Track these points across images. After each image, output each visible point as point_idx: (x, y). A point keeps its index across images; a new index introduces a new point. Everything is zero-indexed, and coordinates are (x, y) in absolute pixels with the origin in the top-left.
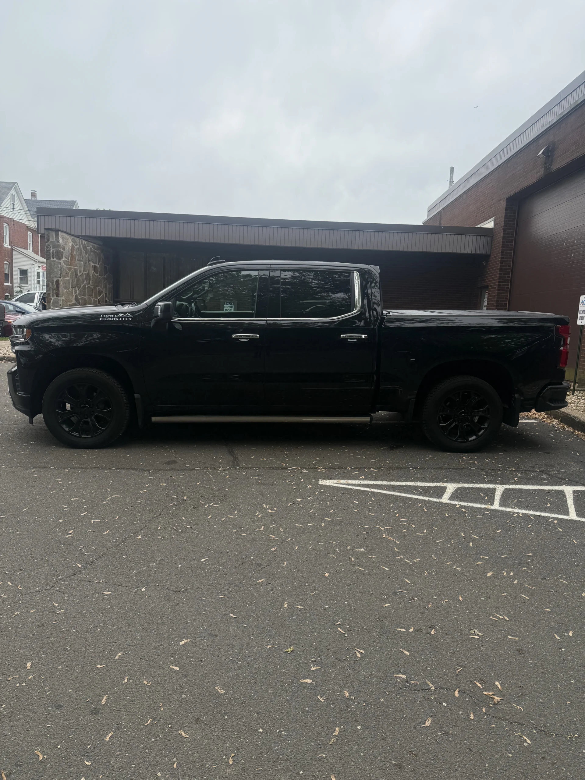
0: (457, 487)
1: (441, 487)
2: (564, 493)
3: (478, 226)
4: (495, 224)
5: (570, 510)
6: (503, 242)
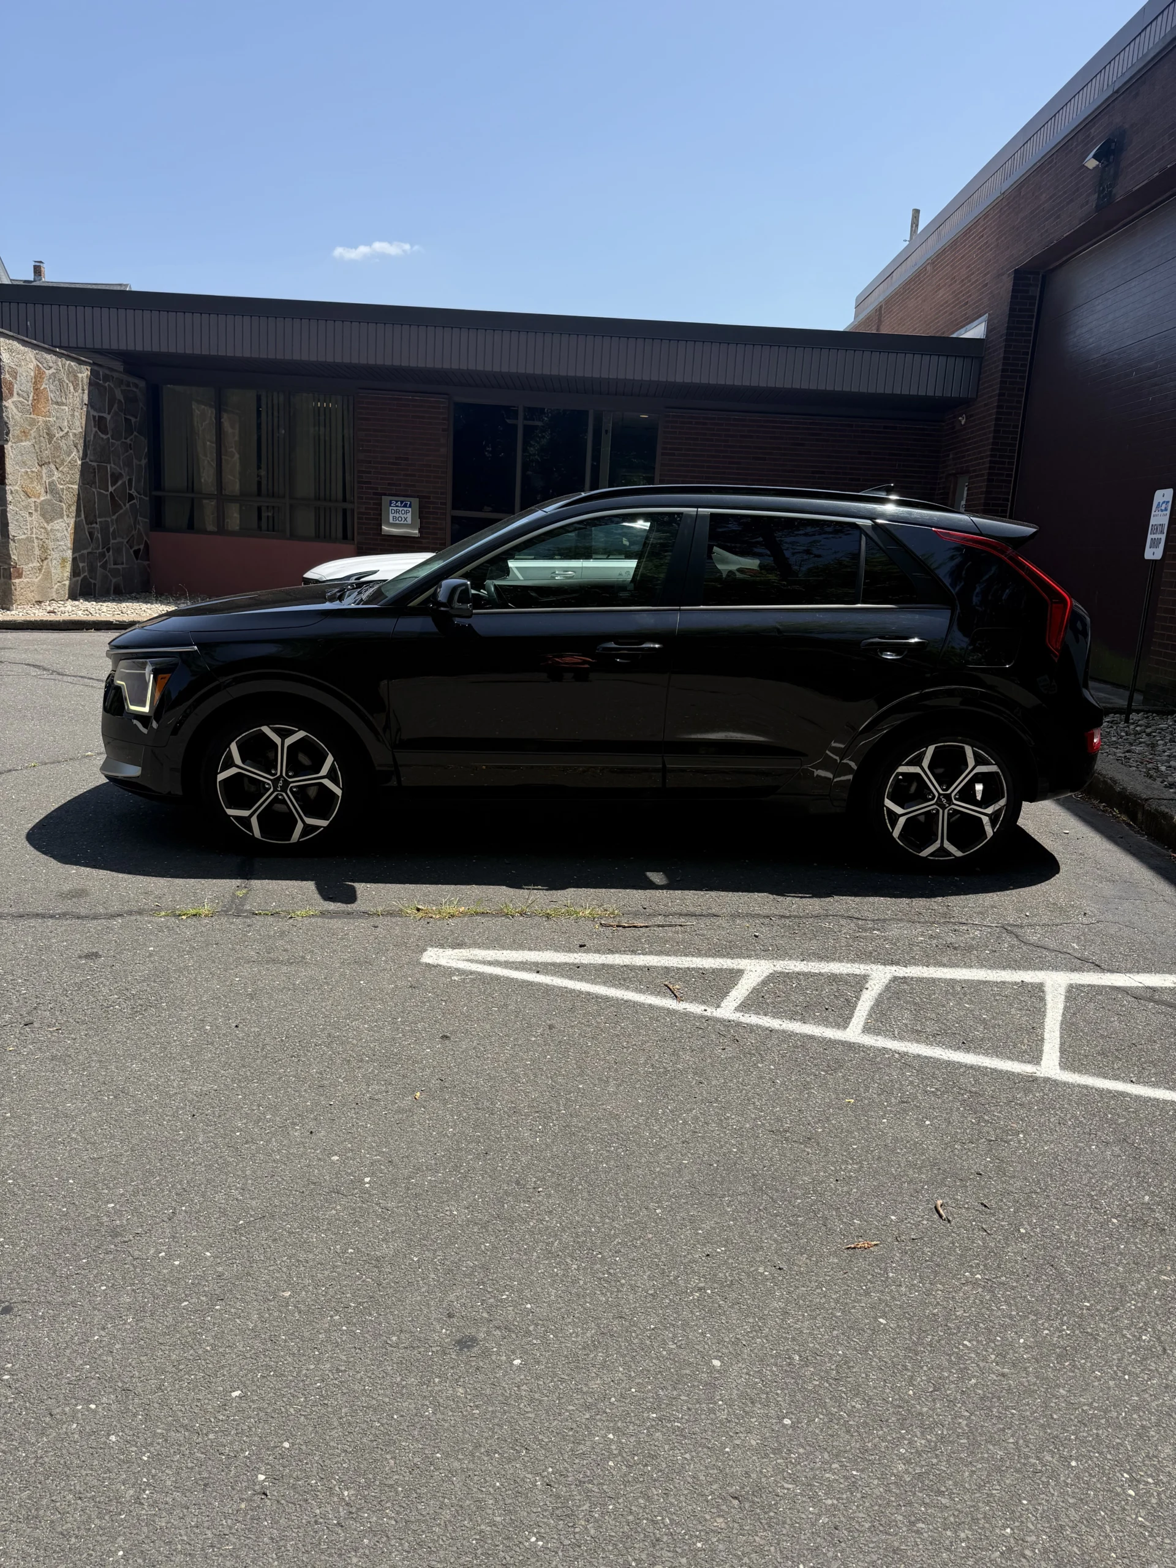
0: (771, 971)
1: (731, 971)
2: (1043, 992)
3: (954, 336)
4: (989, 330)
5: (1047, 1047)
6: (1003, 370)
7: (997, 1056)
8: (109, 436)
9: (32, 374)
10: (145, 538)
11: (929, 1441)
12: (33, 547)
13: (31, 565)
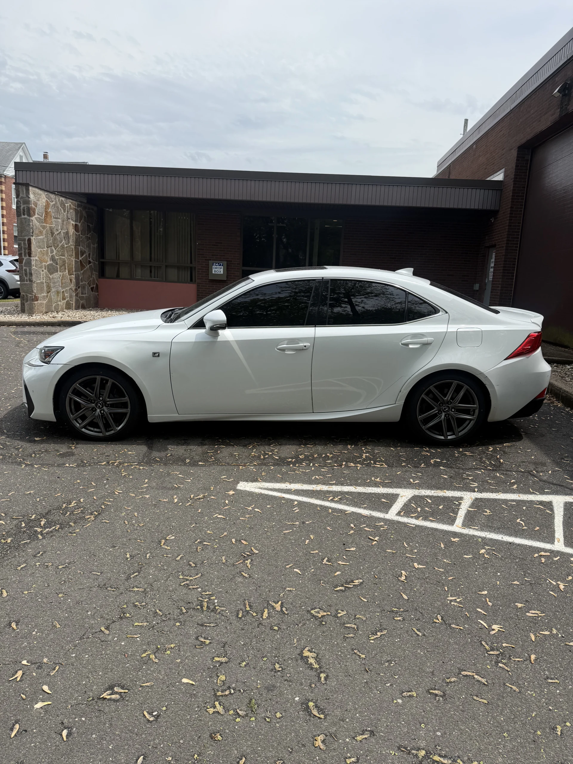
2: (552, 506)
3: (488, 179)
4: (505, 176)
5: (557, 535)
6: (513, 196)
7: (532, 540)
8: (80, 233)
9: (44, 204)
10: (96, 282)
11: (515, 746)
12: (44, 286)
13: (42, 295)
